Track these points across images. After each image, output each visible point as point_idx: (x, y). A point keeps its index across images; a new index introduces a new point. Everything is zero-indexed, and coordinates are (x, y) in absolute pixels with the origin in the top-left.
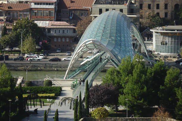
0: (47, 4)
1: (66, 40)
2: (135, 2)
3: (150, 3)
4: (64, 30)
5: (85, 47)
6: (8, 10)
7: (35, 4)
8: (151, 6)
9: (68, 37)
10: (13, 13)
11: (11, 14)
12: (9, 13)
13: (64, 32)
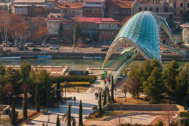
0: (97, 3)
1: (111, 33)
2: (170, 1)
3: (182, 2)
4: (110, 25)
5: (118, 42)
6: (65, 8)
7: (87, 3)
8: (183, 4)
9: (113, 31)
10: (70, 10)
11: (68, 11)
12: (66, 11)
13: (110, 27)
